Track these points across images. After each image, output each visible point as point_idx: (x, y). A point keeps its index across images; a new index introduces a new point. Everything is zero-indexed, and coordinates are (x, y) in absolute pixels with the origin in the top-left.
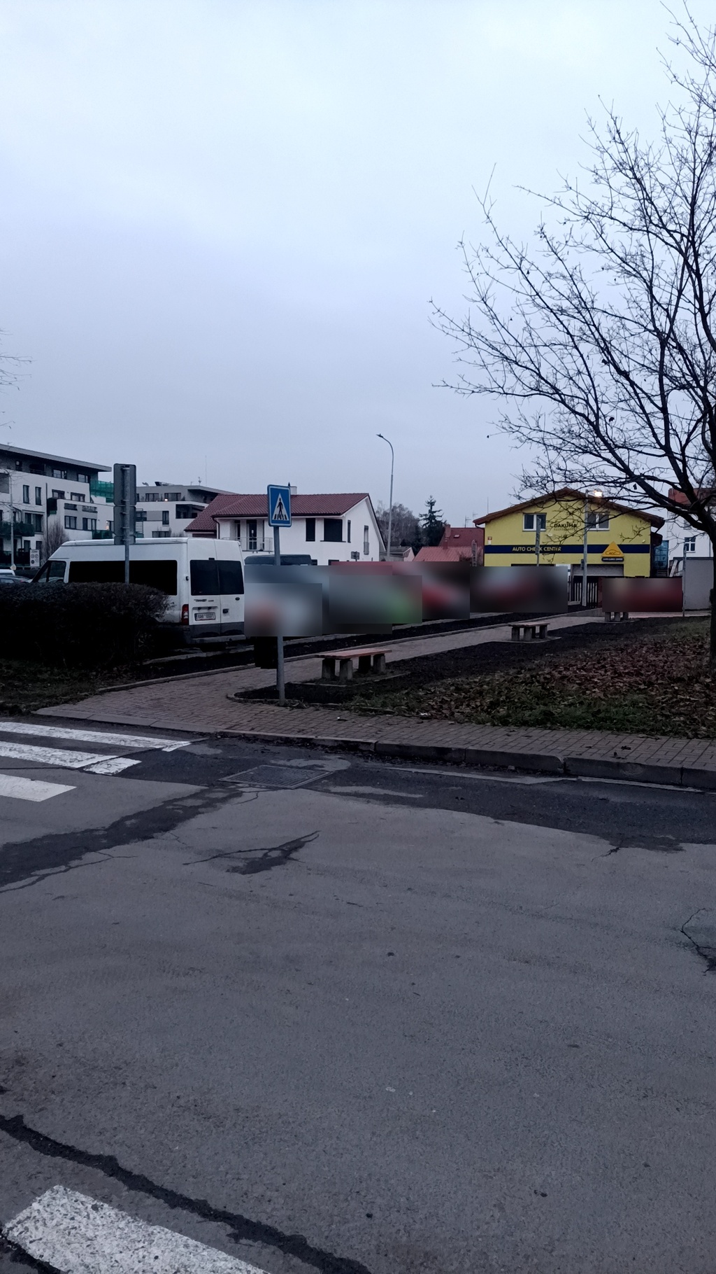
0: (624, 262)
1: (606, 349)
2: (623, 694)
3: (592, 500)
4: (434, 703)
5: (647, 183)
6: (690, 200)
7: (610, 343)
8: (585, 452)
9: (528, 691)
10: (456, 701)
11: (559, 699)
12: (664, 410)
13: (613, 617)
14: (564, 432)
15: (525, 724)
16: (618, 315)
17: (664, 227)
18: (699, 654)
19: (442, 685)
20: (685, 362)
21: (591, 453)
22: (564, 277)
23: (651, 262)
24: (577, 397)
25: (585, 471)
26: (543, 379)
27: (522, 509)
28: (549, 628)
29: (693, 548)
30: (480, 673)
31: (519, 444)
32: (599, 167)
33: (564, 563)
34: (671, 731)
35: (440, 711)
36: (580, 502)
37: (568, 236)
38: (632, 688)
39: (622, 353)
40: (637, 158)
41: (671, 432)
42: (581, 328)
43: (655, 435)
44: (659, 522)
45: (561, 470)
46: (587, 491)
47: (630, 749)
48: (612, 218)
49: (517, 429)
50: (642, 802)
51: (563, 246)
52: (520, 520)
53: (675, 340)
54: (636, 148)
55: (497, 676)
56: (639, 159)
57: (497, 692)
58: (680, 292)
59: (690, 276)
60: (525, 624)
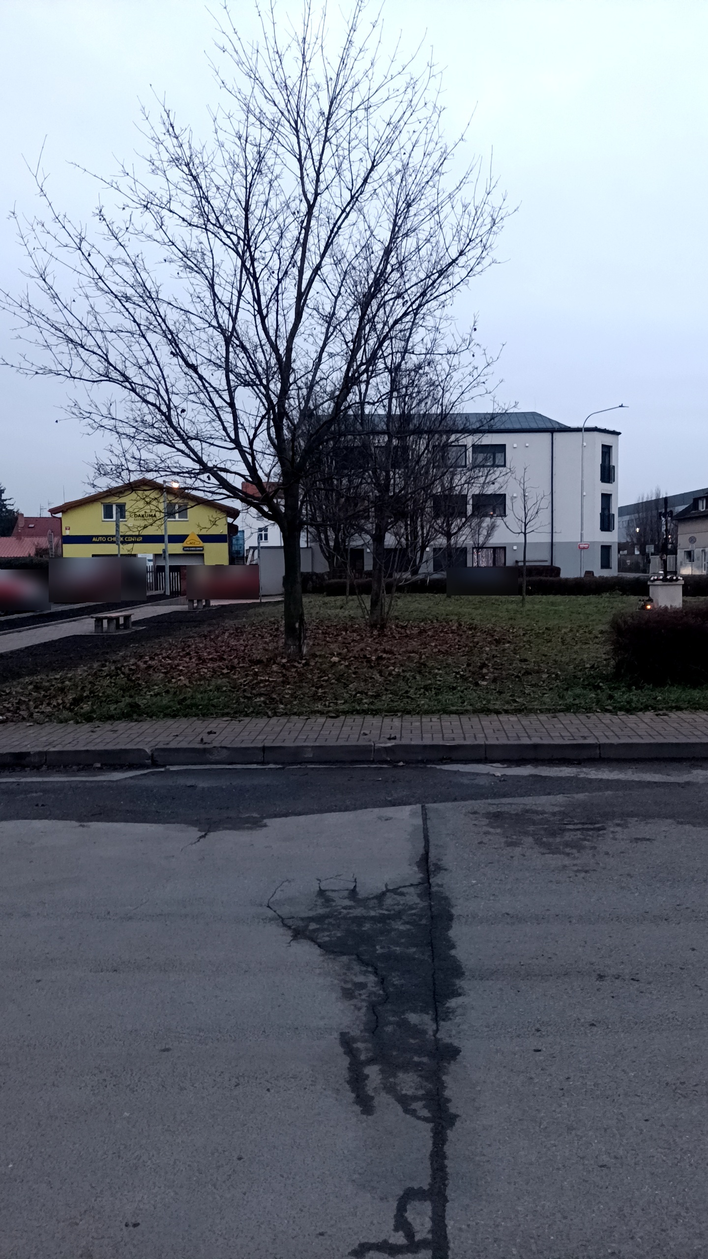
0: (185, 257)
1: (173, 342)
2: (208, 680)
3: (170, 491)
4: (10, 705)
5: (203, 182)
6: (244, 204)
7: (177, 336)
8: (159, 442)
9: (113, 684)
10: (35, 700)
11: (145, 690)
12: (232, 405)
13: (195, 605)
14: (137, 421)
15: (110, 718)
16: (182, 308)
17: (221, 227)
18: (275, 636)
19: (19, 684)
20: (249, 361)
21: (165, 443)
22: (127, 264)
23: (211, 260)
24: (147, 387)
25: (160, 461)
26: (111, 365)
27: (100, 498)
28: (133, 619)
29: (266, 538)
30: (62, 669)
31: (91, 431)
32: (155, 157)
33: (146, 553)
34: (253, 712)
35: (17, 713)
36: (156, 492)
37: (128, 222)
38: (215, 673)
39: (189, 347)
40: (191, 155)
41: (239, 426)
42: (147, 318)
43: (225, 429)
44: (234, 513)
45: (135, 459)
46: (165, 482)
47: (215, 733)
48: (171, 211)
49: (88, 415)
50: (228, 784)
51: (123, 232)
52: (98, 510)
53: (238, 338)
54: (190, 145)
55: (79, 671)
56: (194, 156)
57: (79, 688)
58: (240, 293)
59: (248, 278)
60: (108, 615)
